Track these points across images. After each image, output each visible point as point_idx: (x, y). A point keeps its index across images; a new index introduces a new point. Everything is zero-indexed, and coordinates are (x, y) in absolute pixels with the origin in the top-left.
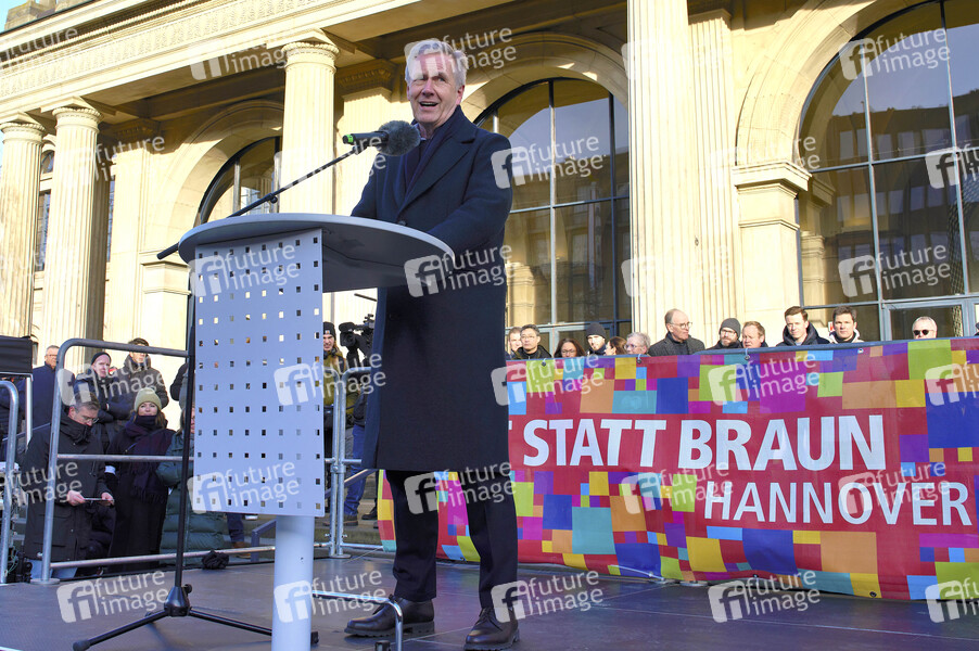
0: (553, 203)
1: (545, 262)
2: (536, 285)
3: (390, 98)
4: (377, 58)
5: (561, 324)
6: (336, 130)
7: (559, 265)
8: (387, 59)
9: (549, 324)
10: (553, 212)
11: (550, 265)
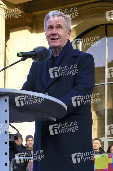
0: (106, 82)
1: (102, 109)
2: (98, 119)
3: (32, 32)
4: (26, 12)
5: (109, 138)
6: (6, 46)
7: (108, 110)
8: (30, 13)
9: (104, 138)
10: (106, 86)
11: (104, 110)
